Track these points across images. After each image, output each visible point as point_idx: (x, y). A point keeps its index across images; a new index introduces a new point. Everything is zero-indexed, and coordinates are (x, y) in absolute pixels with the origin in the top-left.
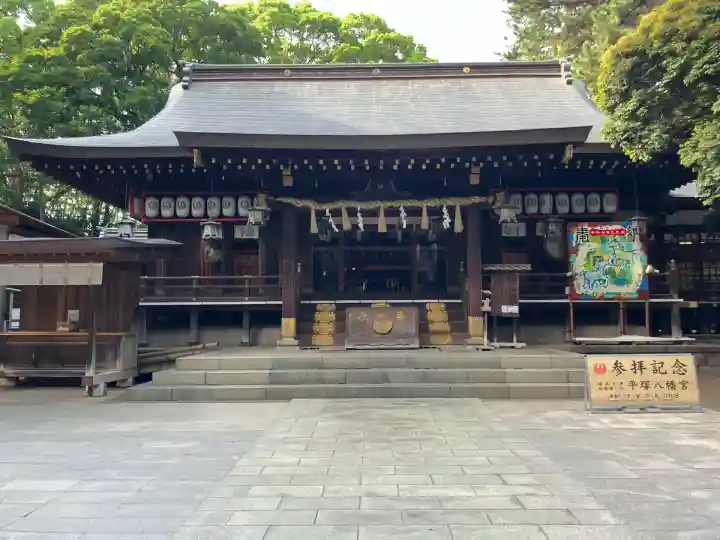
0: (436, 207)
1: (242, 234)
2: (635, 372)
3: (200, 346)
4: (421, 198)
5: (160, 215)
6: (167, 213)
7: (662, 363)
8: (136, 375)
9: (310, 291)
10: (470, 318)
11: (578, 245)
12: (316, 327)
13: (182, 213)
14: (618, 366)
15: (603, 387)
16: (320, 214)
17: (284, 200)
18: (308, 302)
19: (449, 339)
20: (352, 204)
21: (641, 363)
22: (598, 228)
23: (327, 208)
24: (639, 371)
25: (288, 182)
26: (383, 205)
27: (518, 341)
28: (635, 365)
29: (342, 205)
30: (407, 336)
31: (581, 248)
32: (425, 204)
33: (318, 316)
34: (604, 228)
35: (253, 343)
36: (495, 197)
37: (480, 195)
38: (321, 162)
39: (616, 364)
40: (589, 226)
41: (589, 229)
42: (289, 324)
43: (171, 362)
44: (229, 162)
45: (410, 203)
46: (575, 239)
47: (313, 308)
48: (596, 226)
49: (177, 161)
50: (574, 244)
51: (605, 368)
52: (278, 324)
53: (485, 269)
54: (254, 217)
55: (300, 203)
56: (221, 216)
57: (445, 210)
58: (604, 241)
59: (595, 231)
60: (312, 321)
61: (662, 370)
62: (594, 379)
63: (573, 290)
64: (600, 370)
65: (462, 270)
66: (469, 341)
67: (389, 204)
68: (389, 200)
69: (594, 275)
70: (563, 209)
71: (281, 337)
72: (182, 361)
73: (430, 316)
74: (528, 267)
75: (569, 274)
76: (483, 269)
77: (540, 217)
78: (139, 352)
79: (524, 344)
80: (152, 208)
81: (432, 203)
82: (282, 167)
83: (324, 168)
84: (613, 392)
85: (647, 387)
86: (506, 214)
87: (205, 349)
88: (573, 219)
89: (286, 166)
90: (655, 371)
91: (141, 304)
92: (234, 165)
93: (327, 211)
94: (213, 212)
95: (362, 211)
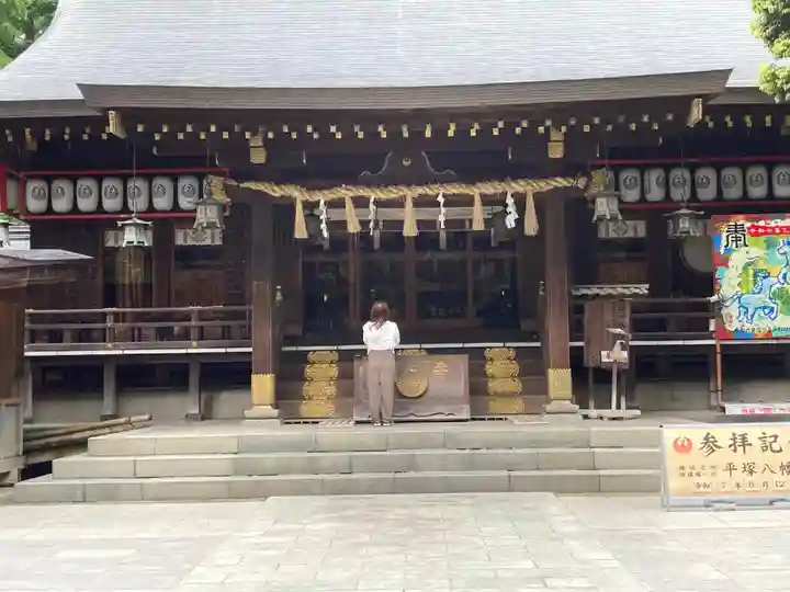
0: (495, 195)
1: (185, 240)
2: (735, 451)
3: (122, 420)
4: (471, 182)
5: (50, 210)
6: (61, 205)
7: (776, 437)
8: (22, 467)
9: (296, 330)
10: (550, 370)
11: (728, 251)
12: (307, 388)
13: (86, 204)
14: (710, 443)
15: (688, 471)
16: (310, 207)
17: (253, 186)
18: (294, 348)
19: (518, 405)
20: (362, 192)
21: (744, 437)
22: (762, 223)
23: (321, 197)
24: (740, 449)
25: (258, 157)
26: (411, 193)
27: (628, 408)
28: (734, 439)
29: (346, 193)
30: (450, 400)
31: (734, 256)
32: (476, 191)
33: (309, 371)
34: (773, 224)
35: (206, 415)
36: (590, 179)
37: (564, 176)
38: (309, 129)
39: (706, 438)
40: (748, 220)
41: (748, 224)
42: (263, 384)
43: (81, 445)
44: (165, 130)
45: (454, 189)
46: (724, 242)
47: (303, 358)
48: (758, 220)
49: (78, 123)
50: (722, 251)
51: (690, 444)
52: (246, 384)
53: (575, 293)
54: (207, 215)
55: (277, 192)
56: (151, 208)
57: (510, 201)
58: (770, 245)
59: (757, 228)
60: (301, 378)
61: (776, 447)
62: (673, 460)
63: (721, 325)
64: (683, 447)
65: (541, 293)
66: (548, 408)
67: (420, 190)
68: (420, 184)
69: (754, 300)
70: (707, 193)
71: (251, 406)
72: (98, 442)
73: (490, 369)
74: (644, 289)
75: (714, 299)
76: (570, 293)
77: (668, 206)
78: (26, 431)
79: (638, 412)
80: (38, 197)
81: (490, 188)
82: (248, 135)
83: (316, 136)
84: (701, 480)
85: (751, 472)
86: (604, 207)
87: (130, 425)
88: (723, 208)
89: (254, 134)
90: (764, 449)
91: (26, 354)
92: (172, 133)
93: (322, 202)
94: (137, 204)
95: (376, 203)
